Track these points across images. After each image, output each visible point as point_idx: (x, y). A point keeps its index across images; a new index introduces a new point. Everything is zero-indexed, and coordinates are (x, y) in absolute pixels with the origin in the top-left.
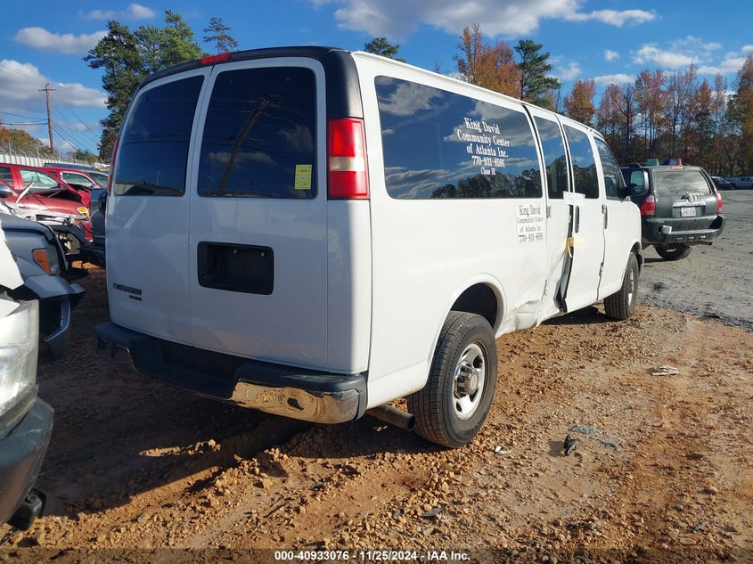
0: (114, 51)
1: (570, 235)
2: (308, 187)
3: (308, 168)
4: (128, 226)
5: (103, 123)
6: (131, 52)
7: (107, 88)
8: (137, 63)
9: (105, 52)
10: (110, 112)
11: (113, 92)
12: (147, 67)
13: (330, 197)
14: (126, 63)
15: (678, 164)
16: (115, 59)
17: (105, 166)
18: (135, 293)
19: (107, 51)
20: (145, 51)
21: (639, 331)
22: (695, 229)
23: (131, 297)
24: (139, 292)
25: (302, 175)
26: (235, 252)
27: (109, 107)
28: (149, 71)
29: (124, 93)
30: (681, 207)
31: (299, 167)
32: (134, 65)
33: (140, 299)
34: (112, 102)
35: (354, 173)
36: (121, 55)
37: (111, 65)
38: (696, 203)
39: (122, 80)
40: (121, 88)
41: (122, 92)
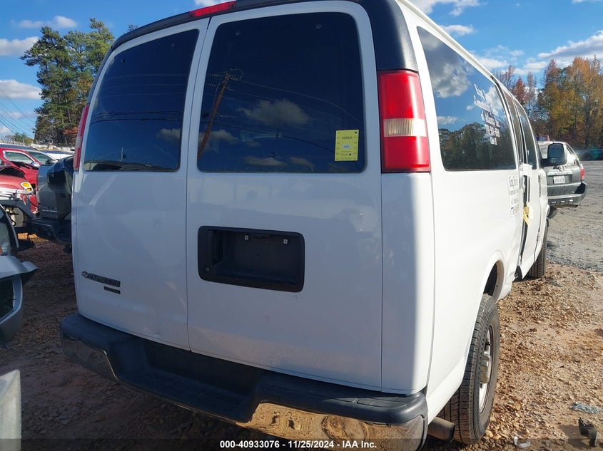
0: (47, 52)
1: (525, 205)
2: (354, 157)
3: (353, 134)
4: (93, 203)
5: (38, 111)
6: (61, 52)
7: (41, 82)
8: (66, 61)
9: (39, 53)
10: (43, 102)
11: (46, 85)
12: (75, 65)
13: (385, 170)
14: (57, 61)
15: (546, 140)
16: (47, 58)
17: (40, 146)
18: (112, 285)
19: (41, 51)
20: (73, 52)
21: (559, 288)
22: (564, 194)
23: (106, 288)
24: (117, 283)
25: (345, 144)
26: (246, 238)
27: (43, 98)
28: (77, 68)
29: (55, 86)
30: (553, 176)
31: (340, 134)
32: (64, 63)
33: (119, 292)
34: (45, 93)
35: (414, 138)
36: (53, 55)
37: (45, 63)
38: (565, 172)
39: (54, 75)
40: (53, 82)
41: (54, 84)
